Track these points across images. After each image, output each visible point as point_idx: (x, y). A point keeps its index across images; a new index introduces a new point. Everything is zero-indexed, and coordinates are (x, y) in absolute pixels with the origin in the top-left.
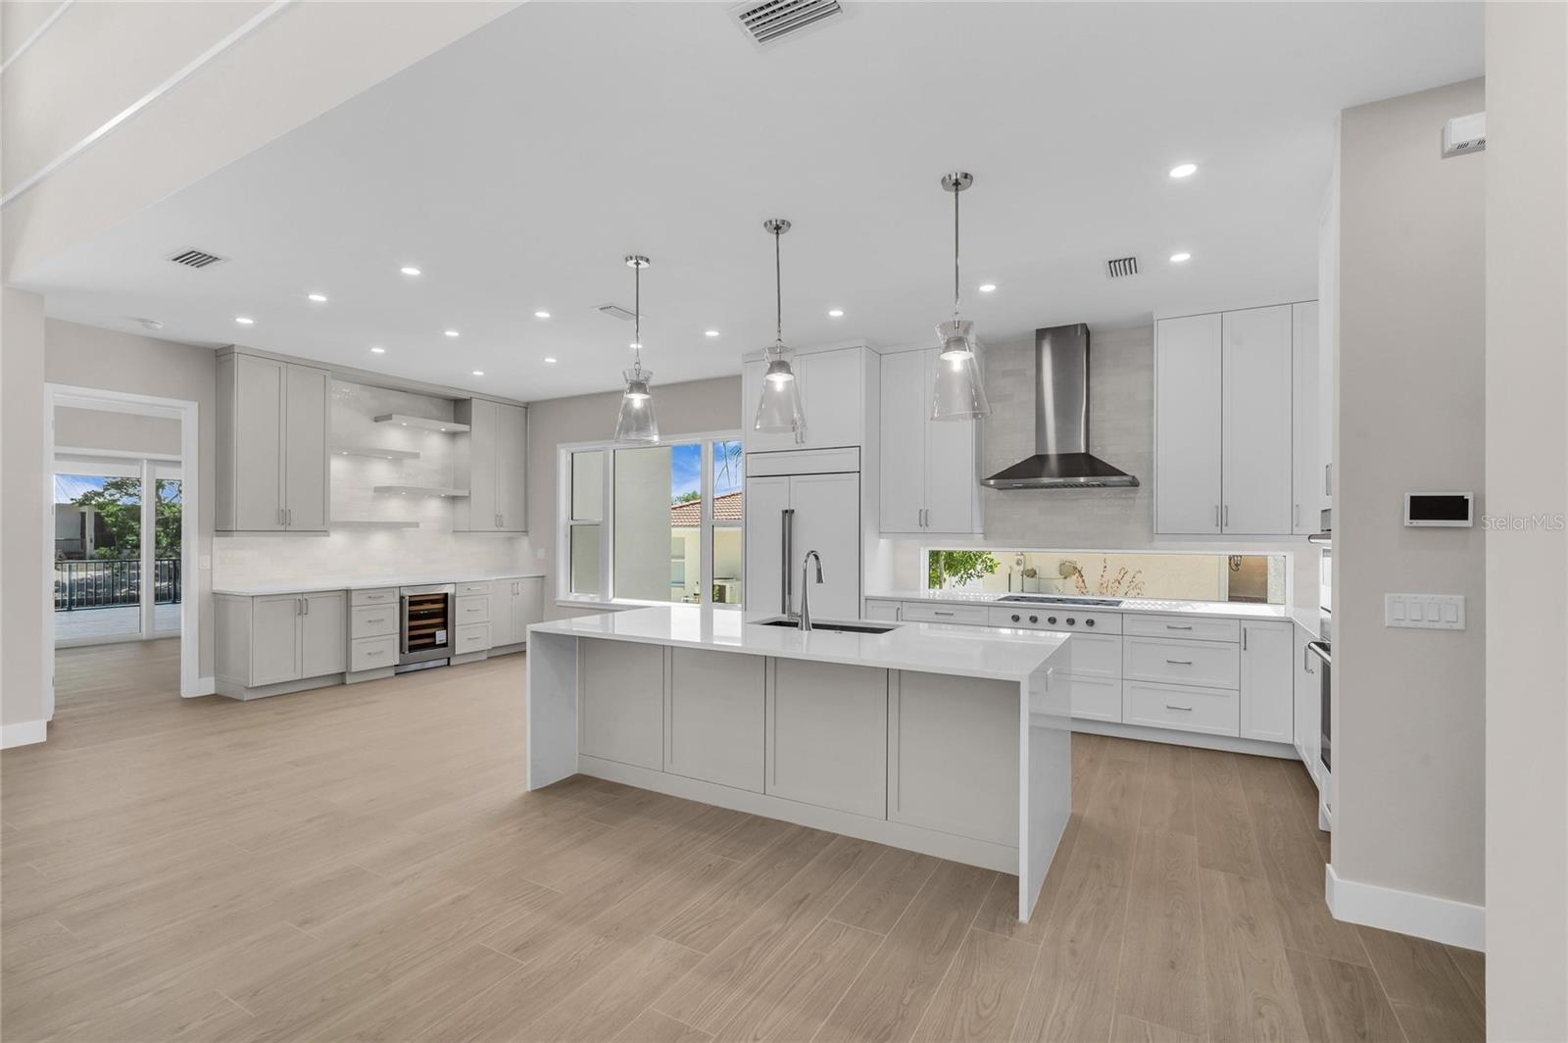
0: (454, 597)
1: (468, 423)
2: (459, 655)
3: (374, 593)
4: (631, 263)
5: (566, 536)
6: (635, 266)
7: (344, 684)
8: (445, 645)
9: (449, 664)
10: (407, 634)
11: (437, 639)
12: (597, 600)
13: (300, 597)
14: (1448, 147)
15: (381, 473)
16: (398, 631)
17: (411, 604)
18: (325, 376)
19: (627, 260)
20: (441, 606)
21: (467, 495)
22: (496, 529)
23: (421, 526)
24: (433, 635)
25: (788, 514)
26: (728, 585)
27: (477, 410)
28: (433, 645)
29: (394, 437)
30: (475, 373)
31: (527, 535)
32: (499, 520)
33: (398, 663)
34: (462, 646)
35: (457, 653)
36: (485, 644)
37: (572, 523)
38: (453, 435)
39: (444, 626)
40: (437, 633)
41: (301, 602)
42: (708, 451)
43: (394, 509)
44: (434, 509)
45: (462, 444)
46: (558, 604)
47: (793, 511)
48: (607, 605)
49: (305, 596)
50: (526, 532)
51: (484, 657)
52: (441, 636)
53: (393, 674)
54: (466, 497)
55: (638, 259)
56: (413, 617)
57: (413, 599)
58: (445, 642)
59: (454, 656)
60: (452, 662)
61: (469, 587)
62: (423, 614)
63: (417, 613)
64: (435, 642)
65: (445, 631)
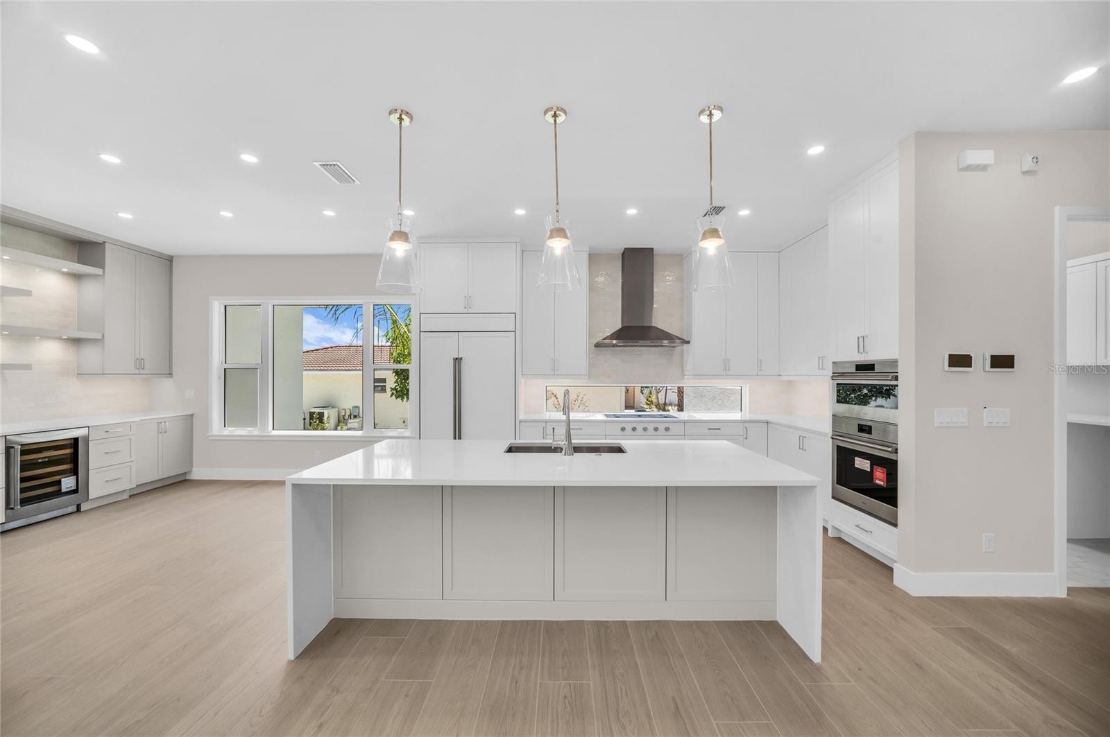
0: (86, 439)
1: (101, 265)
2: (93, 499)
4: (394, 118)
5: (219, 378)
6: (398, 122)
8: (75, 491)
9: (80, 510)
10: (17, 487)
11: (64, 486)
12: (255, 432)
14: (961, 166)
17: (23, 453)
19: (390, 113)
20: (68, 451)
21: (100, 337)
22: (137, 372)
23: (35, 368)
24: (59, 482)
25: (458, 361)
26: (326, 413)
28: (59, 493)
30: (120, 215)
31: (172, 377)
32: (140, 363)
33: (4, 521)
34: (97, 489)
35: (90, 497)
36: (128, 483)
37: (226, 366)
38: (77, 277)
39: (75, 472)
40: (62, 480)
42: (368, 311)
44: (52, 351)
45: (91, 290)
46: (210, 438)
47: (461, 359)
48: (268, 436)
50: (170, 374)
51: (126, 496)
52: (68, 483)
54: (100, 340)
55: (403, 114)
57: (27, 448)
58: (74, 488)
59: (87, 501)
60: (84, 507)
61: (106, 429)
62: (40, 462)
63: (34, 462)
64: (61, 490)
65: (75, 477)
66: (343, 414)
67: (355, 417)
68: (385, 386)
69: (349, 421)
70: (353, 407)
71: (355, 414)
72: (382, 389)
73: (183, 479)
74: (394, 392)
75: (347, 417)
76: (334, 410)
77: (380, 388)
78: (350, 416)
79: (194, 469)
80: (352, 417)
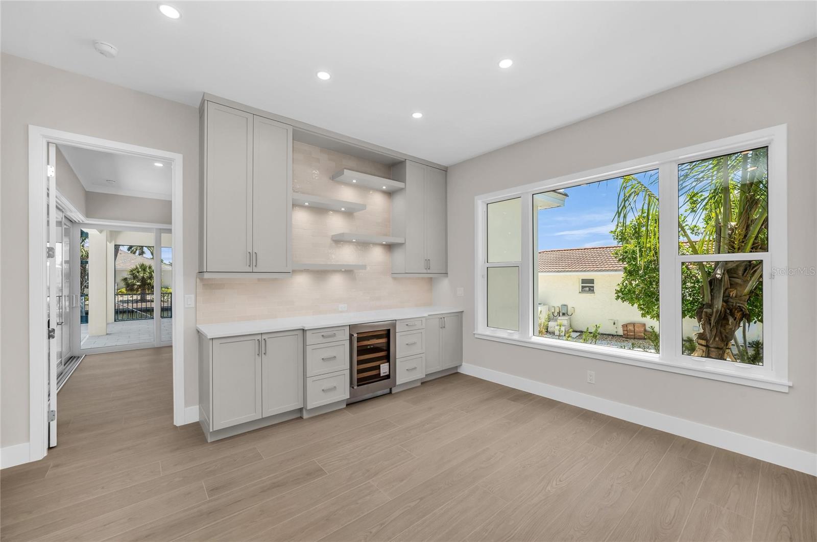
0: (395, 332)
1: (404, 181)
2: (399, 385)
3: (327, 333)
5: (483, 277)
7: (301, 418)
8: (388, 377)
9: (390, 393)
10: (355, 368)
11: (382, 371)
13: (259, 337)
15: (336, 224)
16: (348, 367)
17: (359, 340)
18: (287, 130)
20: (384, 340)
21: (404, 242)
22: (425, 271)
23: (368, 268)
24: (378, 368)
27: (410, 171)
28: (379, 377)
29: (347, 195)
31: (447, 277)
32: (427, 264)
33: (348, 396)
34: (402, 377)
35: (398, 383)
36: (420, 375)
37: (488, 265)
38: (390, 194)
39: (387, 358)
40: (381, 365)
41: (261, 341)
43: (347, 255)
44: (377, 254)
45: (400, 202)
46: (476, 336)
48: (531, 343)
49: (264, 337)
50: (446, 274)
51: (419, 384)
52: (384, 369)
53: (345, 406)
54: (403, 245)
56: (362, 351)
57: (361, 336)
58: (388, 373)
59: (395, 386)
60: (393, 392)
61: (408, 322)
62: (369, 349)
63: (365, 348)
64: (380, 374)
65: (388, 364)
66: (553, 311)
67: (564, 314)
68: (593, 287)
69: (559, 318)
70: (562, 305)
71: (563, 312)
72: (590, 290)
73: (455, 371)
74: (620, 294)
75: (556, 314)
76: (545, 306)
77: (587, 289)
78: (559, 313)
79: (463, 364)
80: (561, 314)
